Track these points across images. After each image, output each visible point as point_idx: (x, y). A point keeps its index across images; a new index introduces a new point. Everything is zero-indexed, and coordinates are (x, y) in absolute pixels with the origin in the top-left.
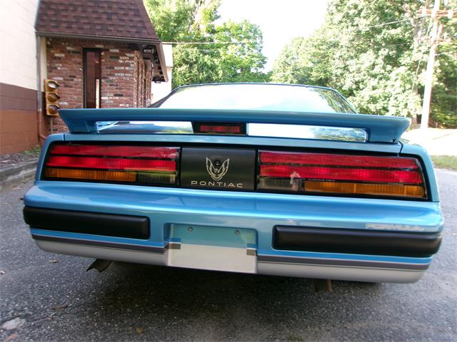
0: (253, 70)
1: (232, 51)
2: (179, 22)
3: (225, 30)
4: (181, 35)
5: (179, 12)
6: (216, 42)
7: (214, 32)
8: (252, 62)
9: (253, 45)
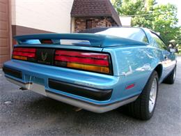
0: (171, 26)
1: (161, 18)
2: (137, 7)
3: (158, 8)
4: (138, 12)
5: (137, 3)
6: (153, 14)
7: (153, 10)
8: (170, 22)
9: (172, 14)
